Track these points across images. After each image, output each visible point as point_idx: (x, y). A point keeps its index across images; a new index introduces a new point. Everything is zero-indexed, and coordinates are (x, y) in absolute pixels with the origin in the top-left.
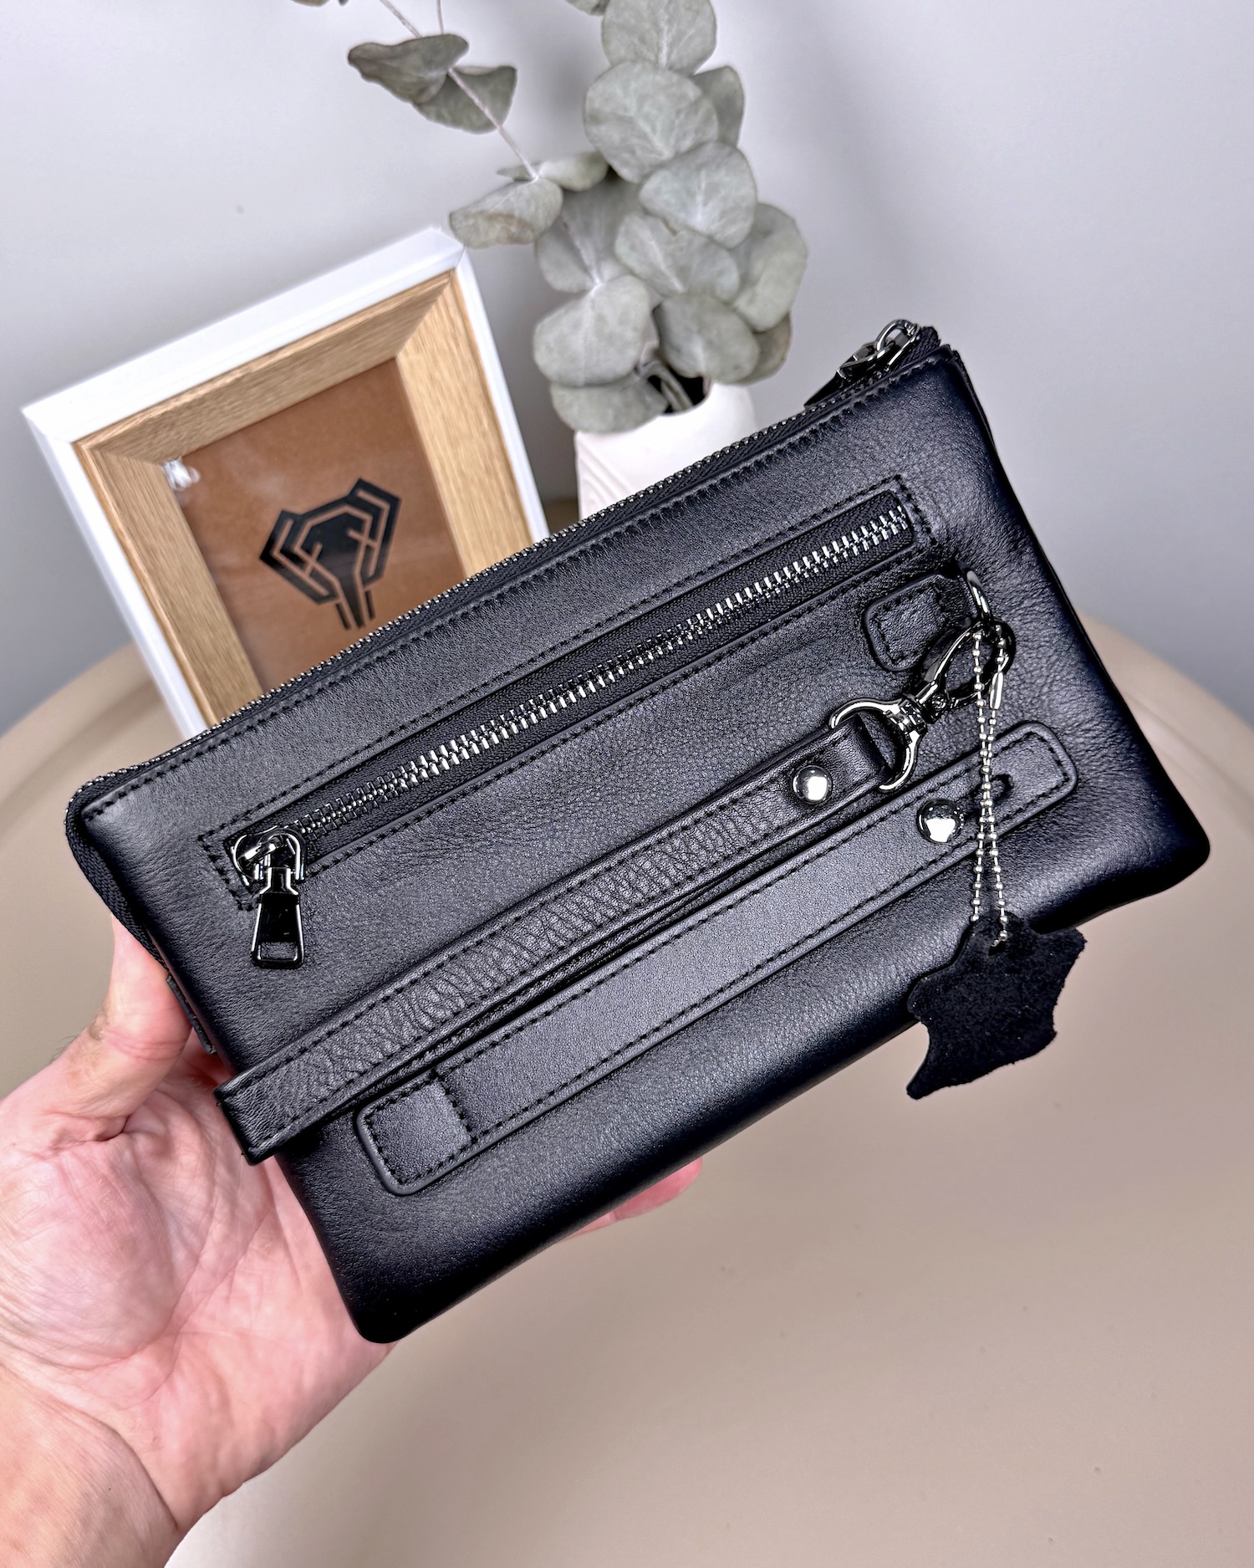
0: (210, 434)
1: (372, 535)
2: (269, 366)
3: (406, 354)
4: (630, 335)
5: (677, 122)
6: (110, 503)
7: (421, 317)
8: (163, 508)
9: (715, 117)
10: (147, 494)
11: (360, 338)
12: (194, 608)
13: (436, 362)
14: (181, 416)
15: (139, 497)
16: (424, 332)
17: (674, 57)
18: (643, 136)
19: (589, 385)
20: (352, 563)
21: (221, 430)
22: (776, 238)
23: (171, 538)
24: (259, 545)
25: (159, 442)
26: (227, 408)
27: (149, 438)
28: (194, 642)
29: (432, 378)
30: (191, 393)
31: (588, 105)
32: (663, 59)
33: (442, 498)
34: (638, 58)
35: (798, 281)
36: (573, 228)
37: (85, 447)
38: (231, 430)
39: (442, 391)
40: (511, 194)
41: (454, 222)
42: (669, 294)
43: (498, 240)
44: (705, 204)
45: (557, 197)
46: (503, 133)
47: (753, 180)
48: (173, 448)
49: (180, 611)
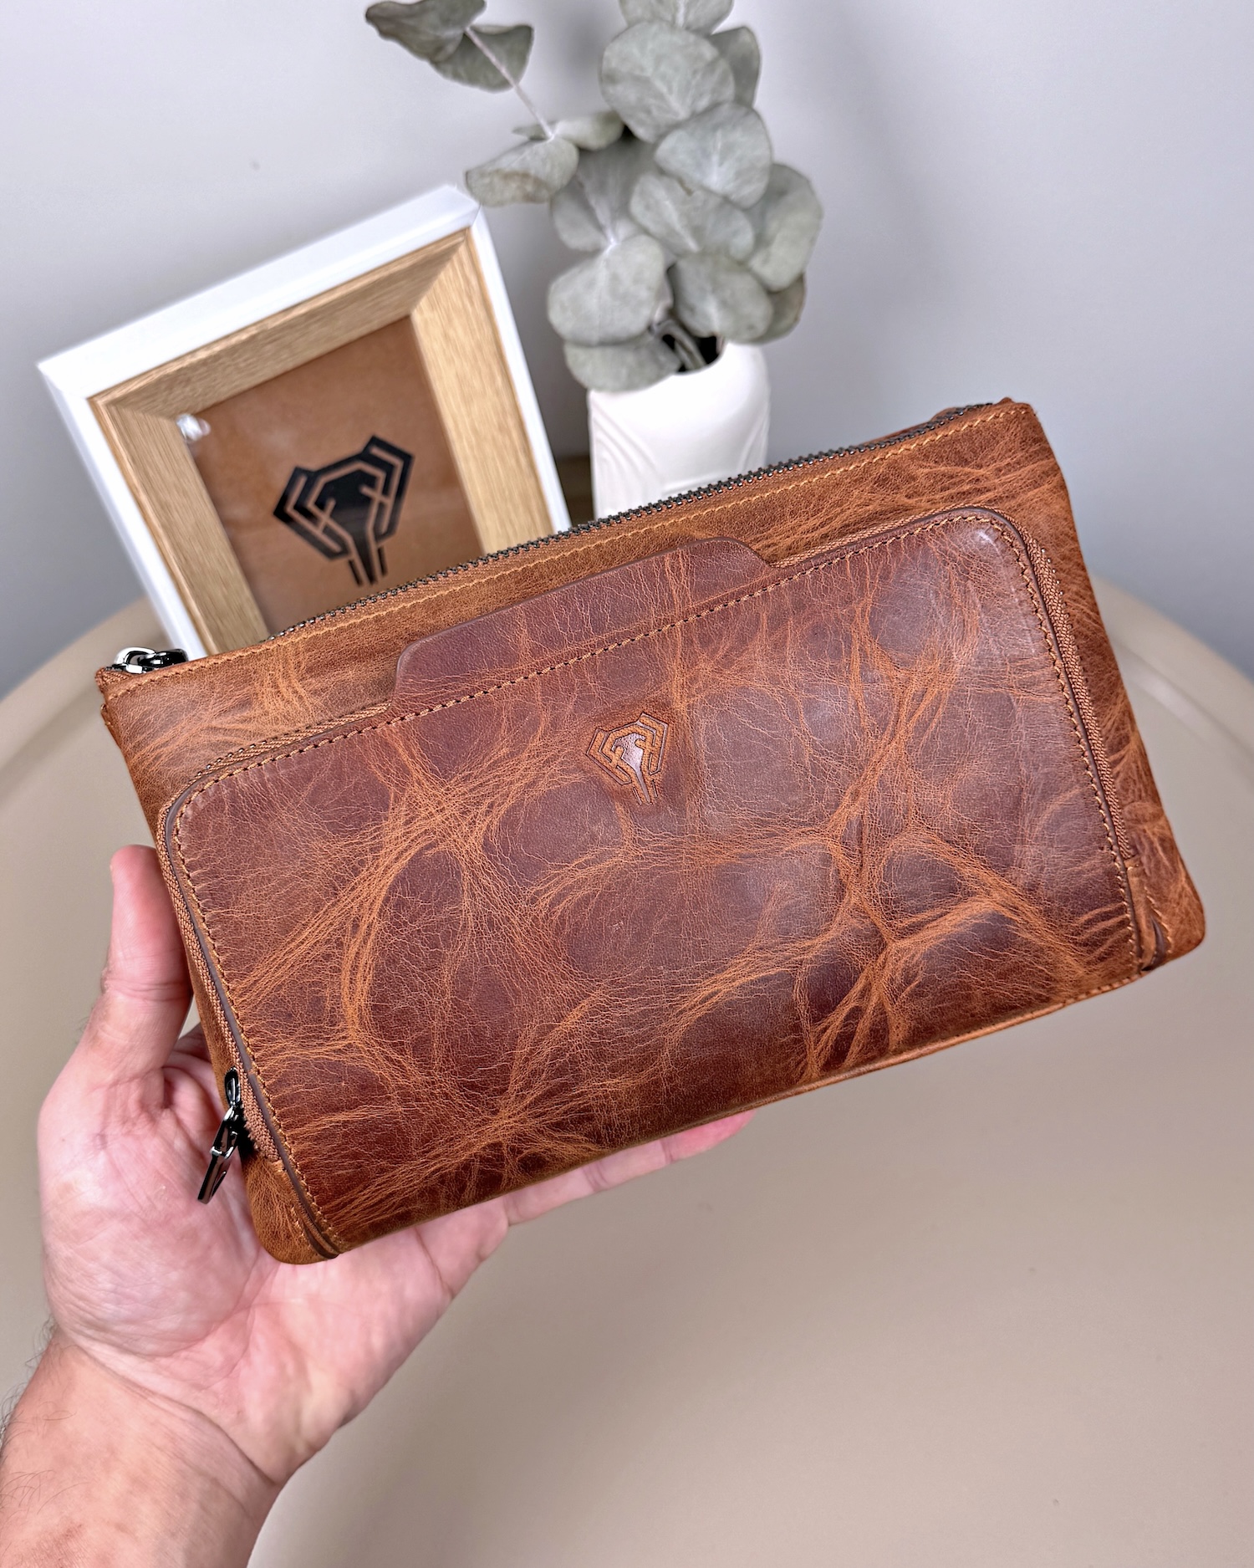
0: (224, 391)
1: (385, 491)
2: (284, 323)
3: (421, 312)
4: (644, 294)
5: (694, 83)
6: (125, 459)
7: (435, 275)
8: (177, 463)
9: (731, 79)
10: (161, 449)
11: (375, 296)
12: (208, 564)
13: (450, 320)
14: (198, 372)
15: (154, 454)
16: (438, 290)
17: (691, 17)
18: (660, 96)
19: (604, 343)
20: (364, 520)
21: (236, 386)
22: (790, 198)
23: (185, 493)
24: (272, 502)
25: (174, 399)
26: (242, 365)
27: (165, 394)
28: (207, 598)
29: (446, 336)
30: (206, 350)
31: (605, 63)
32: (680, 20)
33: (456, 457)
34: (655, 18)
35: (812, 241)
36: (589, 187)
37: (100, 402)
38: (246, 386)
39: (457, 349)
40: (527, 153)
41: (471, 181)
42: (684, 254)
43: (513, 199)
44: (721, 164)
45: (572, 156)
46: (519, 91)
47: (768, 139)
48: (188, 405)
49: (195, 568)
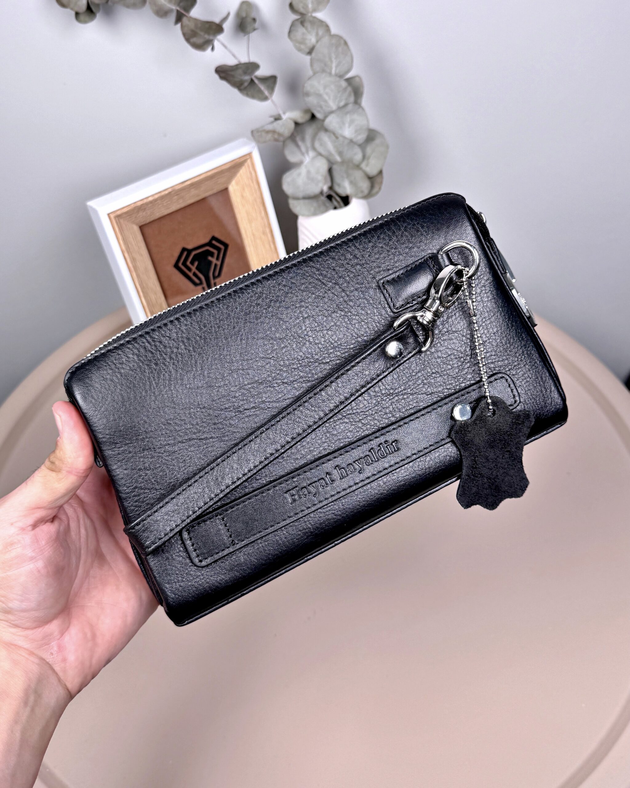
1: (217, 259)
2: (181, 188)
3: (233, 186)
4: (320, 178)
5: (338, 96)
6: (120, 238)
7: (238, 171)
8: (139, 243)
9: (352, 94)
10: (133, 237)
11: (216, 178)
12: (149, 284)
13: (244, 189)
15: (130, 238)
16: (239, 177)
17: (337, 71)
18: (326, 101)
20: (209, 271)
21: (162, 213)
22: (376, 141)
23: (142, 255)
24: (173, 261)
25: (139, 217)
26: (165, 204)
27: (136, 214)
29: (242, 196)
30: (152, 197)
31: (305, 89)
32: (333, 72)
34: (324, 71)
35: (385, 158)
36: (298, 138)
37: (112, 216)
38: (166, 214)
39: (246, 201)
40: (275, 124)
41: (254, 135)
42: (335, 163)
43: (269, 140)
44: (349, 127)
45: (292, 125)
46: (273, 101)
47: (367, 118)
48: (144, 219)
49: (144, 285)
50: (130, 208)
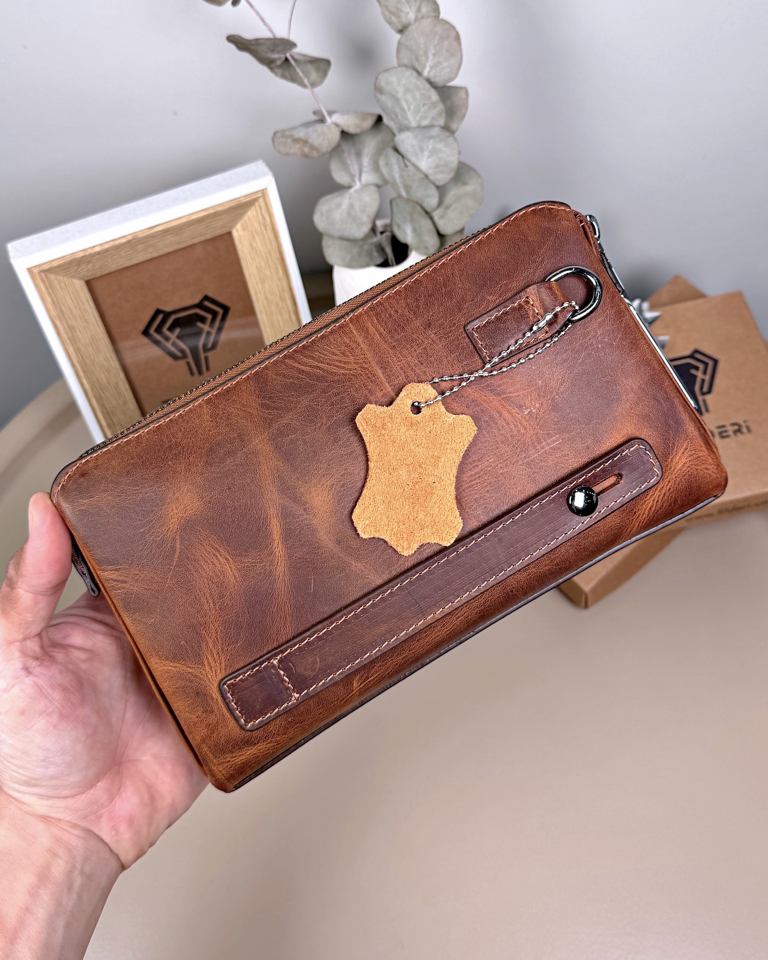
1: (212, 326)
2: (150, 234)
3: (237, 231)
7: (245, 212)
11: (207, 222)
13: (254, 238)
16: (247, 220)
20: (197, 340)
21: (121, 265)
23: (86, 321)
24: (142, 326)
25: (81, 270)
26: (123, 255)
27: (75, 268)
28: (95, 379)
29: (251, 245)
30: (100, 247)
37: (35, 271)
38: (127, 265)
39: (257, 252)
48: (91, 273)
49: (87, 361)
50: (64, 260)
